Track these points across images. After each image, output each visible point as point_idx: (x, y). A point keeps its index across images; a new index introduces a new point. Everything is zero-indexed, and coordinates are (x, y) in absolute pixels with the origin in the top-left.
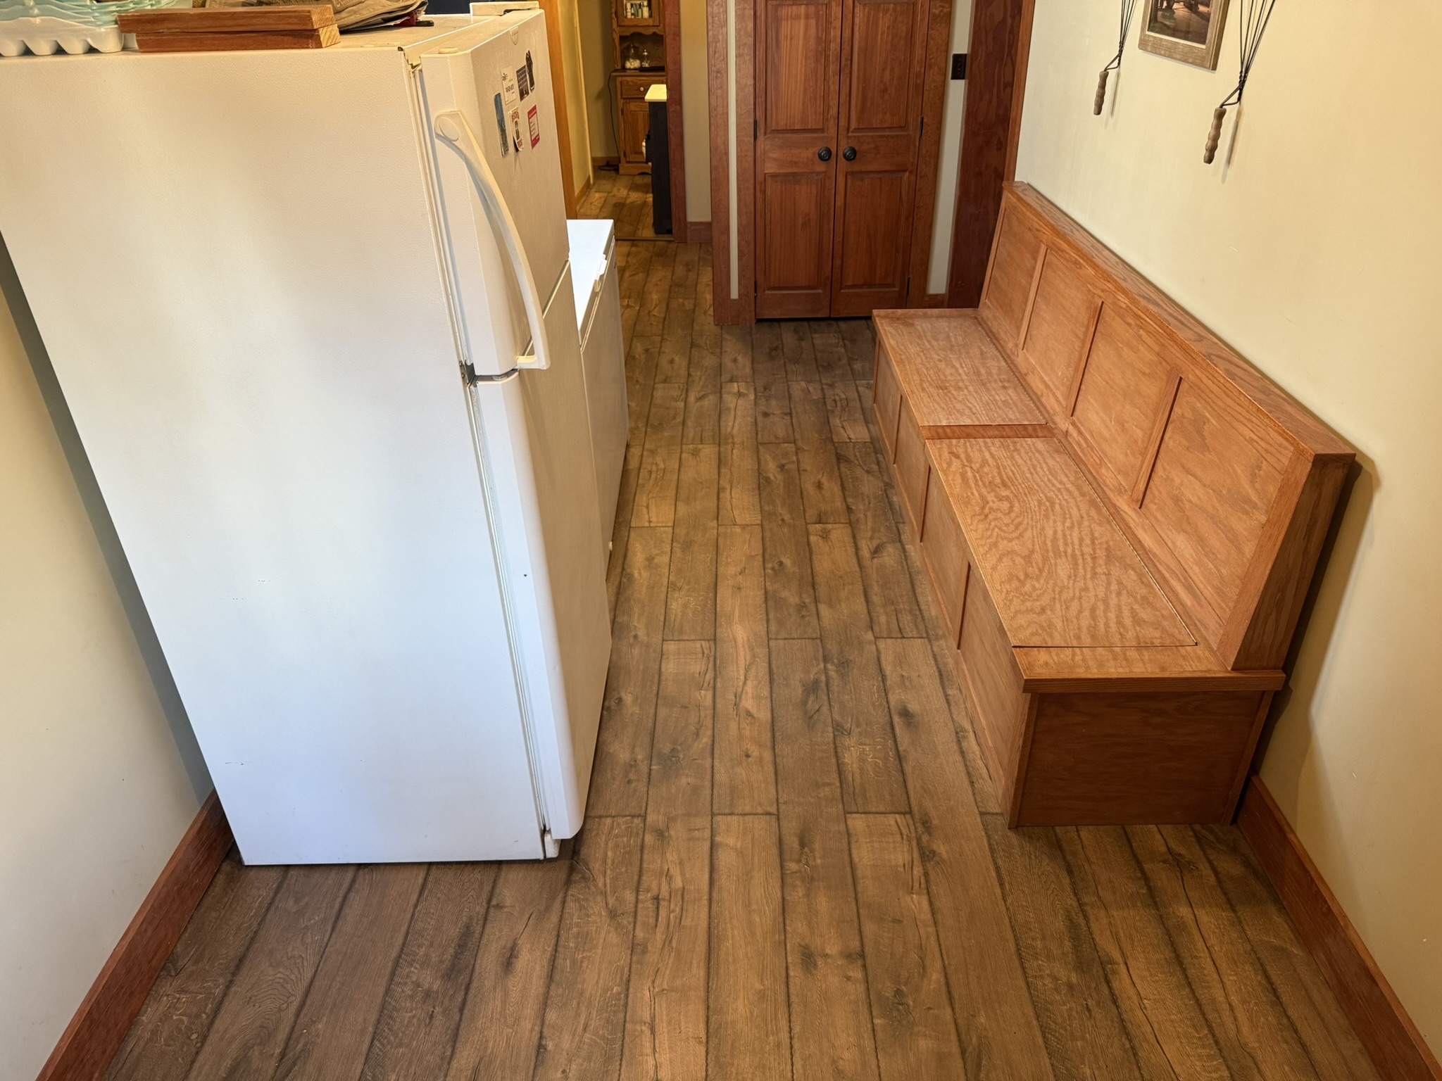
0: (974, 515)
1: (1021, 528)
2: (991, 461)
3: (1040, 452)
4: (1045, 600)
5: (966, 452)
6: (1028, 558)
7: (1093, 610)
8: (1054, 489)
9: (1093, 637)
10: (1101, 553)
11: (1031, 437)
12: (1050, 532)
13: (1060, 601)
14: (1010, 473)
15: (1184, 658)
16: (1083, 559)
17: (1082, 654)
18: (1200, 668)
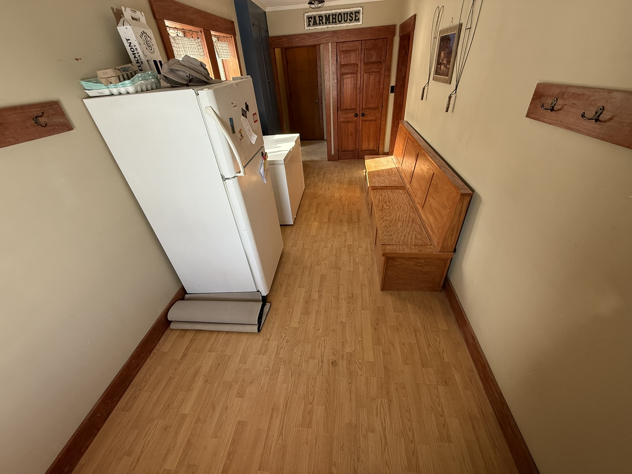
0: (379, 210)
1: (391, 214)
2: (387, 196)
3: (401, 194)
4: (392, 233)
5: (381, 193)
6: (391, 222)
7: (405, 235)
8: (402, 203)
9: (403, 242)
10: (411, 220)
11: (399, 189)
12: (398, 215)
13: (397, 233)
14: (392, 199)
15: (426, 248)
16: (406, 222)
17: (399, 246)
18: (430, 251)
